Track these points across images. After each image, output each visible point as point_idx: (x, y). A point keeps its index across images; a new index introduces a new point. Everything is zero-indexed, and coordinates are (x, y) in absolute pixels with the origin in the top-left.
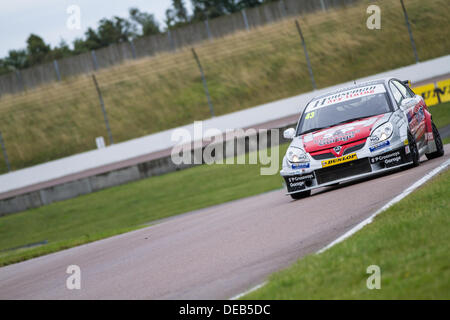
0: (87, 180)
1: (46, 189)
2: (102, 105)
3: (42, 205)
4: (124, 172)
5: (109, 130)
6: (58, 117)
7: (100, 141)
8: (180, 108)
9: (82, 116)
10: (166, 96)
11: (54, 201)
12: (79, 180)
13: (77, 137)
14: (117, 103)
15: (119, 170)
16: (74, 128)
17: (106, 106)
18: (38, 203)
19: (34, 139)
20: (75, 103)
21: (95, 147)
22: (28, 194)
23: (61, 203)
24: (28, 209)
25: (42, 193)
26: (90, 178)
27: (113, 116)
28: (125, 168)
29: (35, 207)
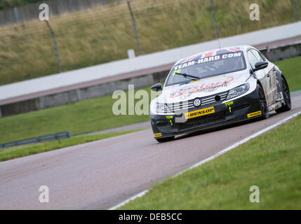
0: (113, 84)
1: (81, 89)
2: (134, 25)
3: (78, 101)
4: (141, 79)
5: (138, 44)
6: (101, 32)
7: (131, 53)
8: (195, 30)
9: (119, 32)
10: (186, 20)
11: (87, 98)
12: (107, 83)
13: (115, 48)
14: (147, 23)
15: (138, 77)
16: (113, 42)
17: (139, 26)
18: (75, 99)
19: (82, 48)
20: (115, 22)
21: (126, 57)
22: (68, 92)
23: (92, 101)
24: (67, 103)
25: (79, 92)
26: (116, 82)
27: (143, 34)
28: (143, 76)
29: (73, 102)
